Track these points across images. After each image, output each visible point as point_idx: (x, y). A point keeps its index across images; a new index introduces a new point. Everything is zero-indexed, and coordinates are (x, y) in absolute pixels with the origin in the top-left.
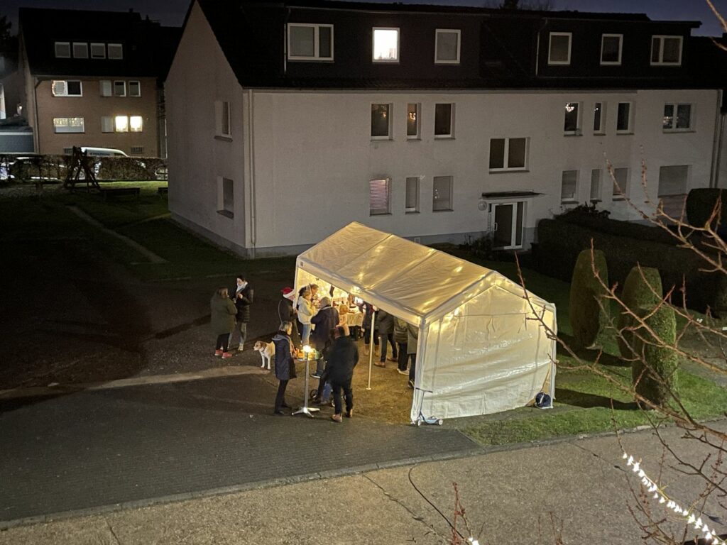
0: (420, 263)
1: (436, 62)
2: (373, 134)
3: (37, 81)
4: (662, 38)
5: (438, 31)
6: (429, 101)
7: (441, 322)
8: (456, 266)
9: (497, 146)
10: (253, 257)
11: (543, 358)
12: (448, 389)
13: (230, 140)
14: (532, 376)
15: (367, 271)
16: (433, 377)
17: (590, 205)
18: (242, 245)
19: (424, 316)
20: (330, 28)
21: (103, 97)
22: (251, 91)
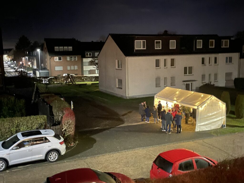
0: (191, 95)
1: (170, 48)
2: (156, 67)
3: (50, 57)
4: (224, 40)
5: (170, 41)
6: (169, 58)
7: (202, 108)
8: (201, 95)
9: (185, 68)
10: (128, 98)
11: (223, 116)
12: (203, 124)
13: (121, 70)
14: (221, 121)
15: (176, 98)
16: (200, 121)
17: (209, 83)
18: (125, 96)
19: (198, 106)
20: (145, 41)
21: (67, 61)
22: (127, 57)
